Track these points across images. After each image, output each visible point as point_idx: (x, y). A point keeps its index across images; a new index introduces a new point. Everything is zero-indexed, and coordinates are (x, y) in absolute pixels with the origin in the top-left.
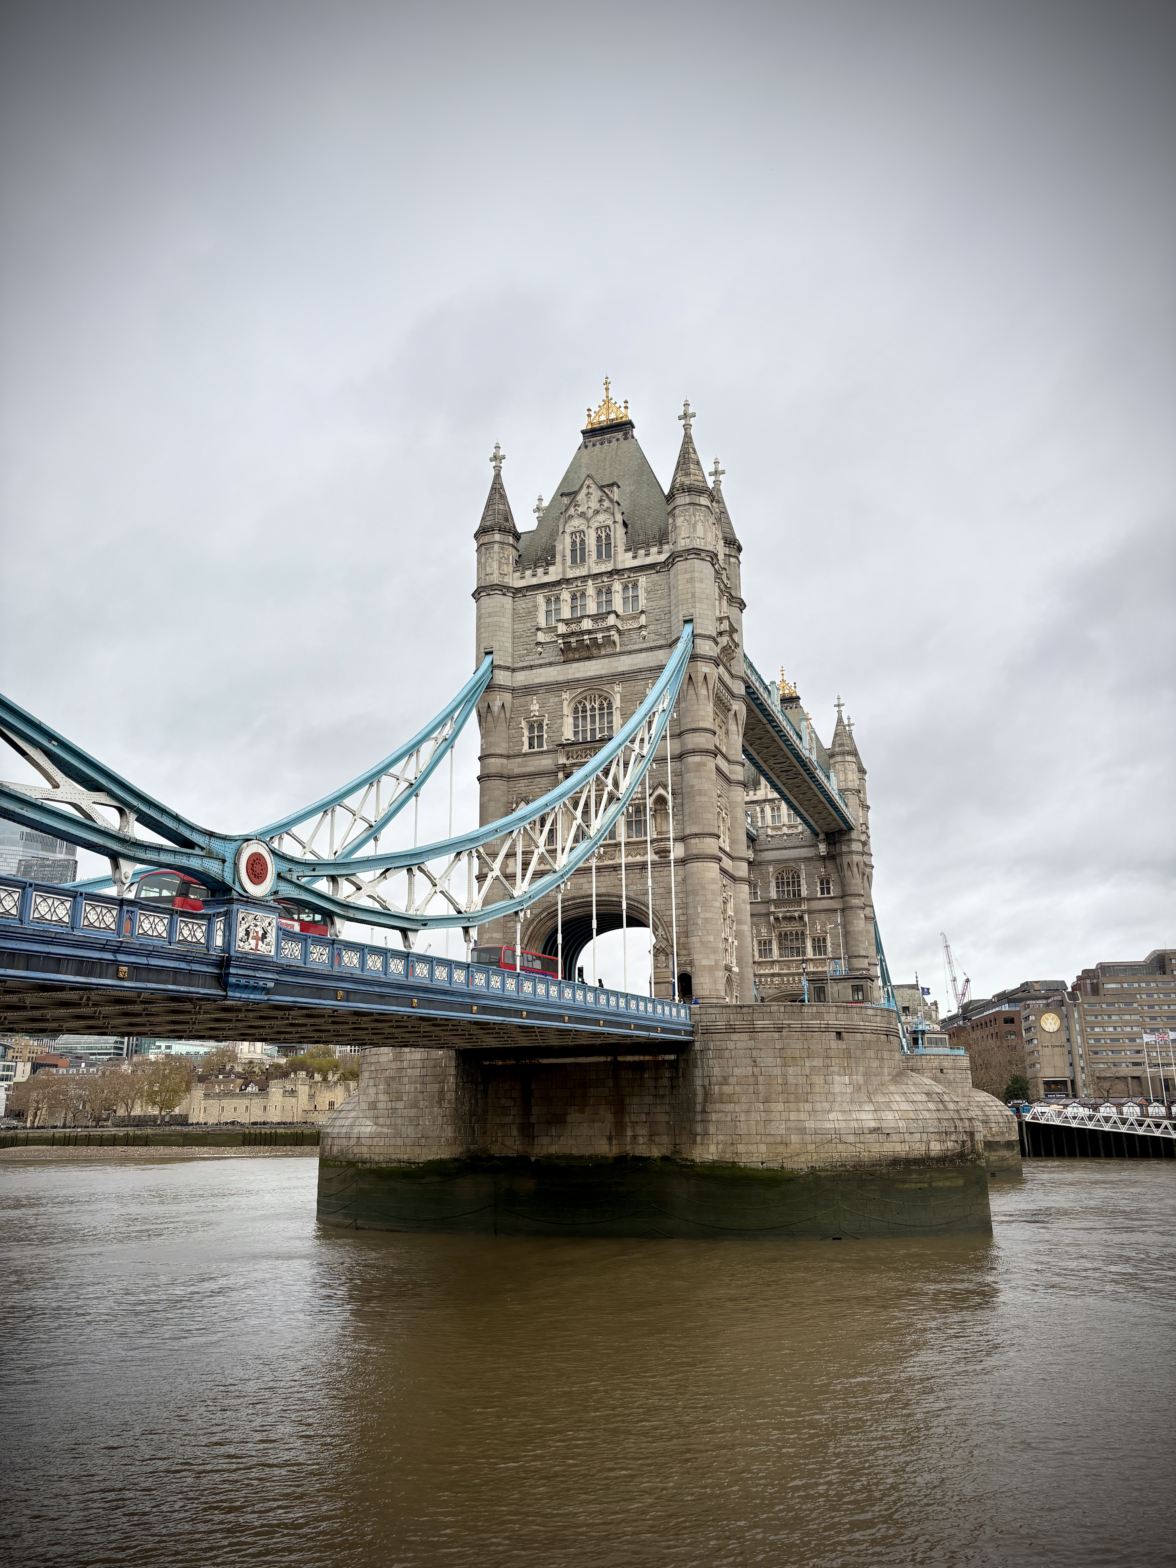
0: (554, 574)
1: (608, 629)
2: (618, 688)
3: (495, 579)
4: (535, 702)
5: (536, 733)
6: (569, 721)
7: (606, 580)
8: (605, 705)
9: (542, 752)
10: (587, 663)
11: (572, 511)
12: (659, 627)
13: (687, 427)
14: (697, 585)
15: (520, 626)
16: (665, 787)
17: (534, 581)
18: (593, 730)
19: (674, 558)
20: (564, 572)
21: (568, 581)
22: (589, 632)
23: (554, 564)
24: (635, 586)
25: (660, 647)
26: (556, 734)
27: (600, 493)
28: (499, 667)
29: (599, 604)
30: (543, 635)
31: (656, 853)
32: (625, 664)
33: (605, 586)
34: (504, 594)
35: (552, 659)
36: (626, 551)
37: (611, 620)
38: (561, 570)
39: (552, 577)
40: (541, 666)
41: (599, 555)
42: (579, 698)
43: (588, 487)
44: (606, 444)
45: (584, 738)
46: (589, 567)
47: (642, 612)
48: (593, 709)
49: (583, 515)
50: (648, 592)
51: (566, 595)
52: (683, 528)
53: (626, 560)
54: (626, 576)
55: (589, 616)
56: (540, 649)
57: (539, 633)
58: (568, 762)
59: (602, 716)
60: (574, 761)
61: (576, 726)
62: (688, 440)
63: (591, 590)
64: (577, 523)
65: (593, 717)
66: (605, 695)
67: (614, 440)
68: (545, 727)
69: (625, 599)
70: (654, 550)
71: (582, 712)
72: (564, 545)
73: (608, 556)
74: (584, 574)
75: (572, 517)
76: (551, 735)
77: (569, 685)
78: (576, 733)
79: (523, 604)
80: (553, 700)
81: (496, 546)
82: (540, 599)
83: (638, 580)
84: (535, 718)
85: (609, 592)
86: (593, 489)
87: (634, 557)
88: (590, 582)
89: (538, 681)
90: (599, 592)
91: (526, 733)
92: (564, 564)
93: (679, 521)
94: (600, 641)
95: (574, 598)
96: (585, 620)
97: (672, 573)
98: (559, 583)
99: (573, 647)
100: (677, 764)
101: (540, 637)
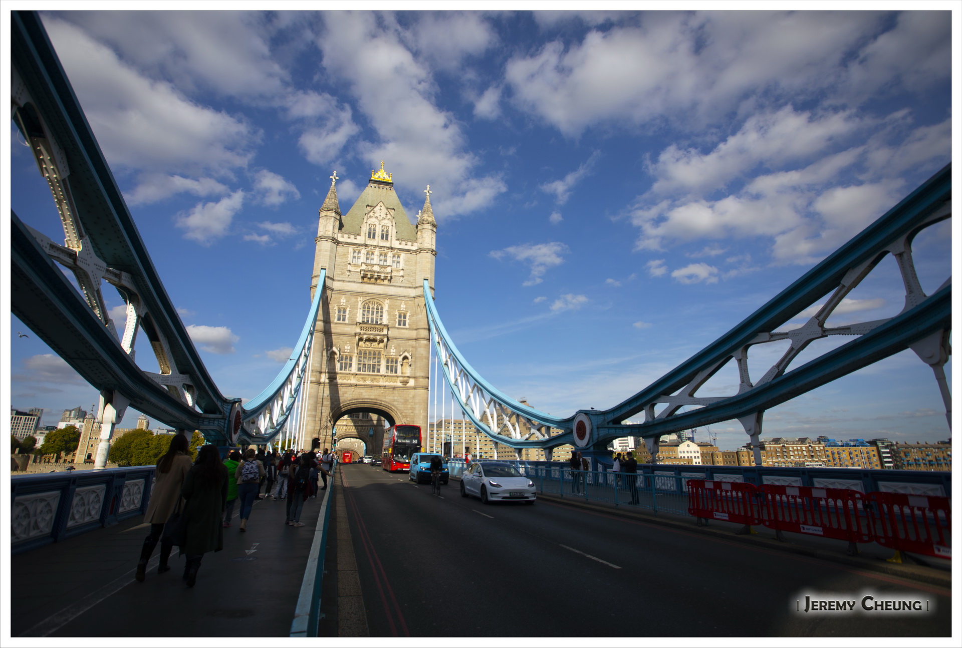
1: (388, 273)
2: (387, 301)
3: (330, 234)
4: (343, 298)
5: (342, 314)
6: (361, 311)
7: (386, 250)
8: (380, 308)
9: (346, 324)
10: (373, 286)
11: (371, 214)
12: (409, 278)
15: (339, 260)
16: (409, 352)
17: (349, 241)
18: (372, 319)
19: (421, 250)
20: (365, 241)
21: (366, 245)
22: (378, 272)
23: (360, 235)
24: (399, 257)
25: (410, 287)
26: (353, 316)
27: (386, 211)
28: (328, 277)
29: (381, 260)
30: (351, 267)
31: (401, 382)
32: (392, 291)
33: (384, 253)
34: (334, 243)
35: (355, 280)
36: (396, 240)
37: (389, 270)
38: (363, 239)
40: (349, 282)
41: (382, 238)
42: (367, 302)
43: (381, 206)
44: (381, 189)
45: (368, 321)
46: (378, 242)
47: (403, 270)
48: (373, 308)
49: (377, 217)
51: (364, 252)
52: (426, 239)
53: (396, 244)
54: (396, 251)
55: (378, 265)
56: (348, 273)
57: (349, 265)
58: (362, 332)
59: (377, 312)
60: (364, 332)
61: (364, 315)
64: (372, 220)
65: (373, 313)
66: (380, 303)
67: (385, 189)
68: (347, 312)
69: (394, 262)
70: (409, 243)
71: (368, 308)
72: (365, 229)
73: (387, 239)
74: (374, 244)
75: (371, 217)
76: (351, 316)
77: (363, 294)
78: (363, 318)
79: (340, 249)
80: (353, 299)
81: (333, 219)
82: (351, 249)
83: (400, 255)
84: (343, 306)
85: (386, 256)
86: (383, 207)
87: (400, 244)
88: (377, 249)
89: (346, 289)
90: (381, 255)
91: (337, 311)
92: (365, 237)
93: (425, 235)
94: (382, 278)
95: (368, 254)
96: (377, 266)
97: (419, 255)
98: (361, 245)
99: (368, 277)
100: (413, 343)
101: (349, 268)
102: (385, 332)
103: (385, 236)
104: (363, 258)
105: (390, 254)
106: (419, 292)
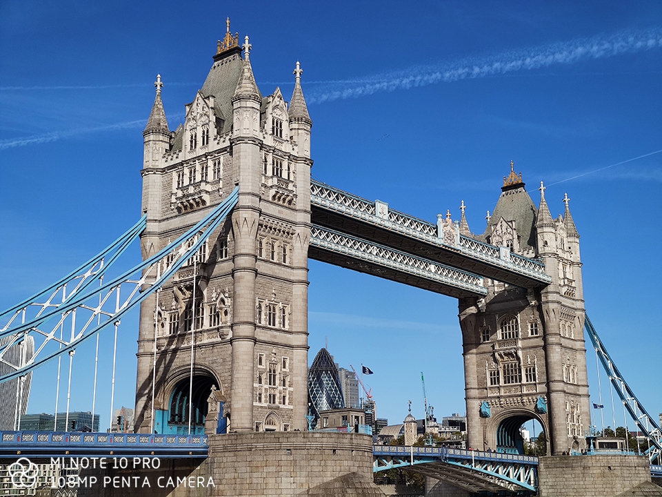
0: (181, 157)
1: (200, 192)
3: (150, 164)
7: (204, 159)
11: (190, 116)
12: (228, 188)
14: (241, 161)
15: (164, 193)
17: (172, 163)
21: (186, 162)
22: (192, 195)
23: (181, 151)
24: (219, 162)
28: (150, 220)
29: (202, 175)
31: (221, 336)
33: (205, 163)
34: (155, 174)
35: (177, 213)
36: (215, 139)
37: (202, 186)
38: (184, 155)
39: (179, 161)
40: (171, 218)
41: (203, 144)
43: (198, 99)
44: (224, 64)
46: (198, 151)
47: (220, 179)
50: (224, 166)
51: (186, 171)
52: (236, 124)
53: (214, 146)
54: (214, 156)
57: (173, 196)
58: (180, 280)
60: (182, 278)
63: (198, 166)
69: (214, 171)
70: (228, 138)
72: (187, 138)
74: (195, 156)
75: (190, 119)
77: (184, 229)
79: (165, 178)
82: (175, 174)
83: (220, 158)
85: (207, 167)
86: (200, 100)
87: (218, 143)
88: (198, 161)
89: (171, 227)
90: (202, 168)
92: (185, 151)
93: (235, 119)
94: (197, 200)
95: (190, 172)
96: (190, 187)
99: (185, 205)
100: (232, 278)
102: (201, 272)
103: (205, 140)
104: (185, 181)
105: (210, 162)
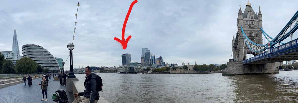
0: (247, 19)
2: (254, 32)
6: (249, 34)
10: (251, 29)
13: (260, 9)
15: (244, 24)
17: (245, 19)
19: (259, 21)
24: (255, 22)
25: (258, 29)
27: (251, 12)
32: (255, 30)
37: (254, 25)
40: (246, 28)
45: (251, 36)
47: (256, 25)
55: (252, 24)
59: (252, 34)
60: (250, 38)
62: (260, 10)
63: (251, 22)
64: (249, 15)
67: (250, 7)
70: (257, 19)
72: (248, 17)
73: (252, 19)
74: (250, 20)
77: (249, 31)
79: (244, 21)
80: (247, 32)
82: (246, 21)
87: (255, 20)
90: (252, 22)
94: (253, 27)
97: (259, 22)
98: (247, 20)
99: (250, 27)
100: (259, 40)
101: (246, 25)
102: (254, 38)
103: (252, 18)
104: (248, 23)
105: (253, 22)
106: (260, 29)
